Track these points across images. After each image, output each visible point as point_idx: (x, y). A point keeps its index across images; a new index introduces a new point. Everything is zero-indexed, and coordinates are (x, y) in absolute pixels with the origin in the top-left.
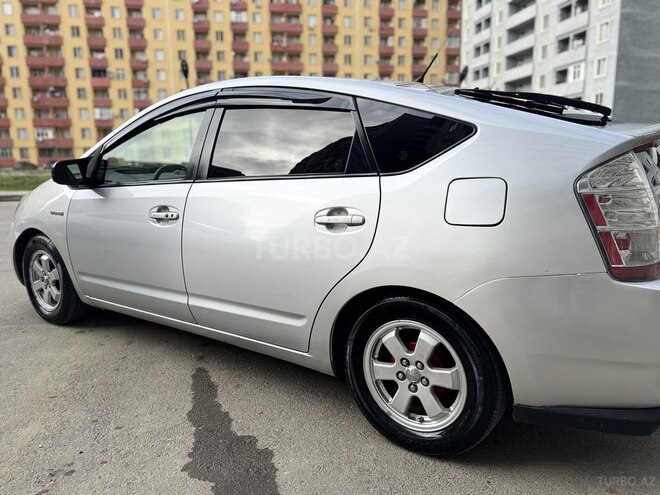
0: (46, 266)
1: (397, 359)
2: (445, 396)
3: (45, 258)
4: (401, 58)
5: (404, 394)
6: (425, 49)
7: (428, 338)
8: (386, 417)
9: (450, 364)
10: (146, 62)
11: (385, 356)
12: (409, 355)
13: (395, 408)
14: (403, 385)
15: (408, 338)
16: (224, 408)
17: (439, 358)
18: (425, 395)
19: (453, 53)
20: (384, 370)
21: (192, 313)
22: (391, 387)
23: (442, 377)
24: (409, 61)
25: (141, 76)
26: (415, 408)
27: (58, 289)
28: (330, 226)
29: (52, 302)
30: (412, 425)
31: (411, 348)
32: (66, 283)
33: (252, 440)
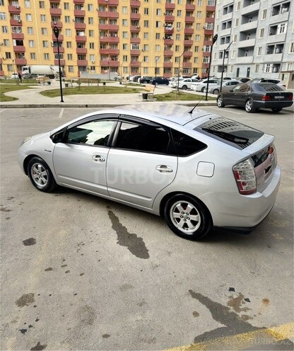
0: (40, 170)
1: (181, 211)
2: (194, 223)
3: (40, 166)
4: (179, 12)
5: (182, 222)
6: (194, 6)
7: (190, 206)
8: (176, 228)
9: (196, 214)
10: (19, 8)
11: (177, 211)
12: (185, 211)
13: (179, 226)
14: (182, 220)
15: (184, 206)
16: (123, 225)
17: (193, 212)
18: (188, 222)
19: (211, 10)
20: (177, 215)
21: (109, 193)
22: (178, 220)
23: (194, 217)
24: (184, 13)
25: (16, 18)
26: (185, 226)
27: (46, 179)
28: (161, 171)
29: (43, 183)
30: (185, 231)
31: (185, 209)
32: (50, 177)
33: (135, 235)
